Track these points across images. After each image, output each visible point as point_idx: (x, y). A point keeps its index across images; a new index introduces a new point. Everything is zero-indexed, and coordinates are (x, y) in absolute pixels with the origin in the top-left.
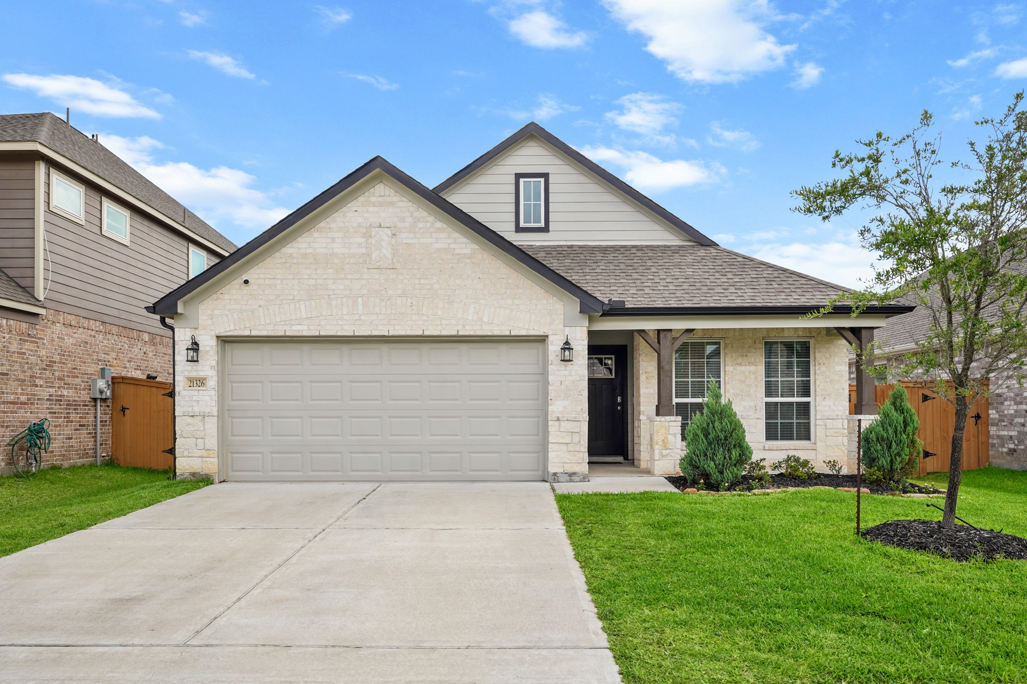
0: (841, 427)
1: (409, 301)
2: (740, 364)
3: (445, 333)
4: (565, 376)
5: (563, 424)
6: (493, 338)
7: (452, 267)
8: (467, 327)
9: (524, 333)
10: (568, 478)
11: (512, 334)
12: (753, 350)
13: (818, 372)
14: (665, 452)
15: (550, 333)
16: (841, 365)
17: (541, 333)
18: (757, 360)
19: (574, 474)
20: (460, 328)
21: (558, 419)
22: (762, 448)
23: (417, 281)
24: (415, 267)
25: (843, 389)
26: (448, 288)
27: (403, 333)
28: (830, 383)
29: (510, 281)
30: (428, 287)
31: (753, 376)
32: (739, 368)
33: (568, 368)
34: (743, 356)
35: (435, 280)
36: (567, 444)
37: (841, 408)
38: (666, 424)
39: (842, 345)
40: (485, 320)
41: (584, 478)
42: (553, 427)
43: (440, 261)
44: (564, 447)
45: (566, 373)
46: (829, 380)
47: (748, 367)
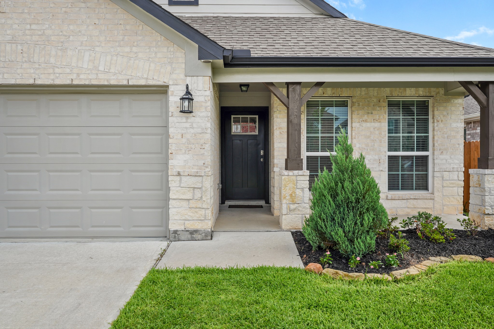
0: (457, 179)
1: (19, 47)
2: (366, 121)
3: (58, 82)
4: (186, 128)
5: (184, 179)
6: (112, 89)
7: (65, 12)
8: (82, 76)
9: (142, 82)
10: (189, 236)
11: (131, 83)
12: (378, 109)
13: (436, 128)
14: (292, 207)
15: (171, 83)
16: (457, 122)
17: (160, 83)
18: (382, 117)
19: (196, 231)
20: (74, 76)
21: (179, 174)
22: (385, 198)
23: (28, 27)
24: (26, 11)
25: (459, 144)
26: (61, 34)
27: (13, 82)
28: (447, 138)
29: (128, 27)
30: (40, 33)
31: (377, 132)
32: (364, 124)
33: (189, 121)
34: (368, 113)
35: (47, 26)
36: (189, 200)
37: (457, 162)
38: (294, 178)
39: (459, 104)
40: (101, 68)
41: (206, 236)
42: (173, 182)
43: (52, 5)
44: (185, 204)
45: (188, 125)
46: (446, 136)
47: (373, 124)
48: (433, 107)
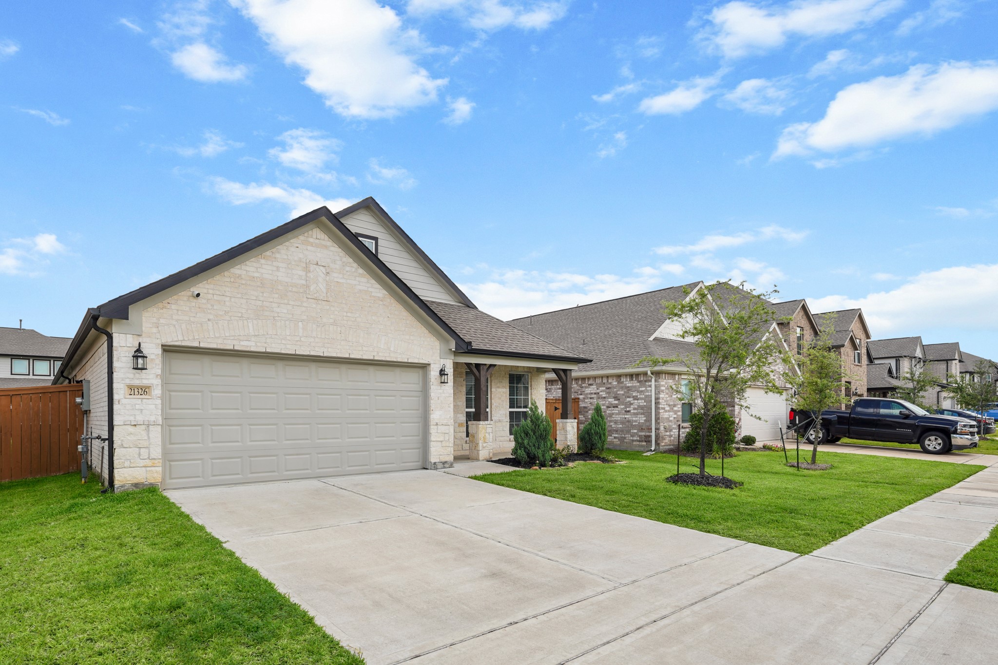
1: (339, 329)
2: (499, 387)
3: (365, 357)
4: (441, 393)
5: (439, 427)
7: (370, 306)
8: (380, 354)
9: (416, 361)
10: (442, 466)
11: (409, 361)
12: (504, 379)
13: (533, 393)
14: (485, 445)
15: (431, 362)
16: (542, 389)
17: (427, 362)
18: (506, 385)
19: (446, 462)
20: (375, 354)
21: (437, 424)
22: (509, 440)
23: (345, 314)
24: (344, 302)
25: (543, 404)
26: (367, 322)
27: (334, 355)
28: (538, 400)
29: (408, 322)
30: (353, 319)
31: (505, 395)
32: (497, 389)
33: (442, 388)
34: (499, 382)
35: (358, 315)
36: (442, 441)
38: (485, 426)
39: (542, 378)
40: (392, 349)
41: (451, 465)
42: (433, 430)
43: (361, 300)
44: (439, 444)
45: (441, 391)
46: (537, 398)
47: (502, 389)
48: (531, 379)
